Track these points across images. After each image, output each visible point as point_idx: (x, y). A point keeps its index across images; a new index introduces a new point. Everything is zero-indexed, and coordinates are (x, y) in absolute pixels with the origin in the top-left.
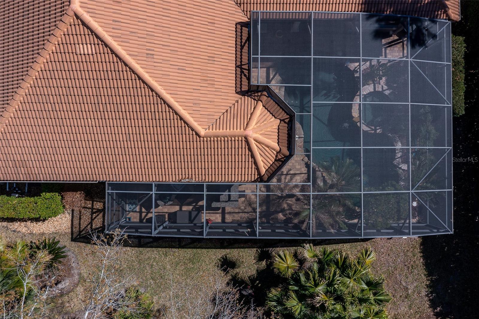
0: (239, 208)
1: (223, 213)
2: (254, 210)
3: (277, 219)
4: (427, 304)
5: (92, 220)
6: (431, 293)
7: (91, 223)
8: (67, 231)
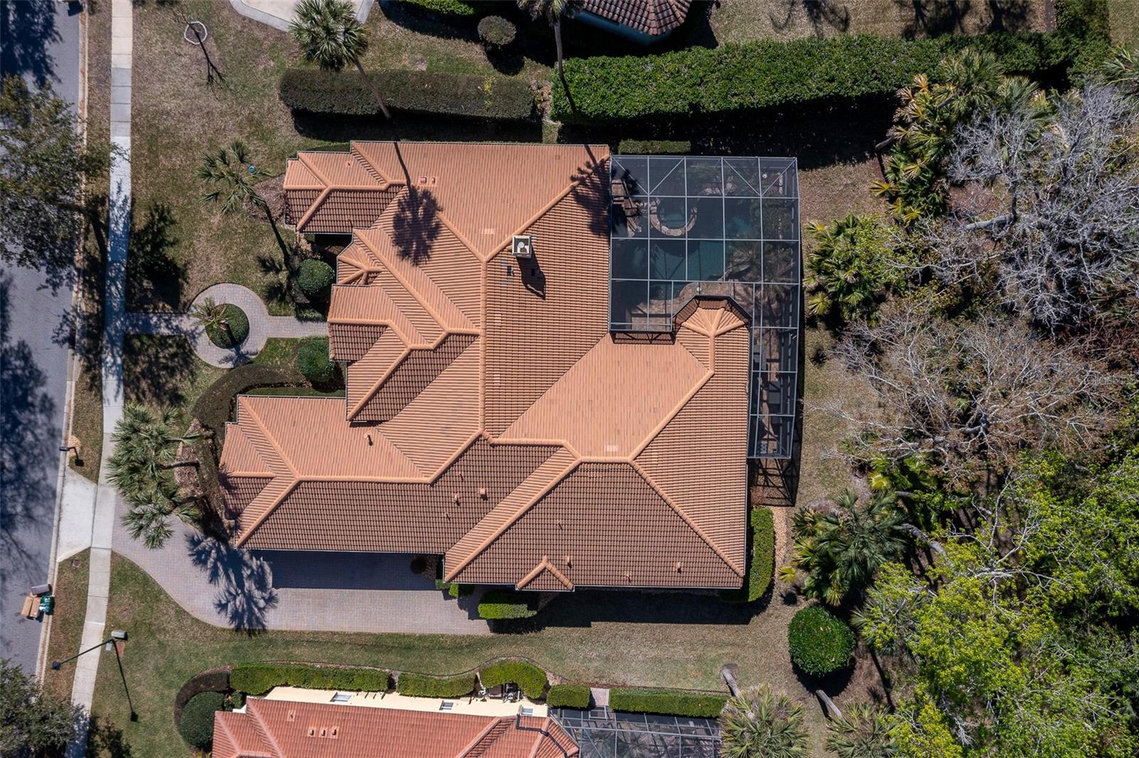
0: (766, 345)
1: (771, 361)
2: (768, 331)
3: (776, 309)
4: (862, 165)
5: (774, 486)
6: (851, 161)
7: (778, 488)
8: (785, 511)
